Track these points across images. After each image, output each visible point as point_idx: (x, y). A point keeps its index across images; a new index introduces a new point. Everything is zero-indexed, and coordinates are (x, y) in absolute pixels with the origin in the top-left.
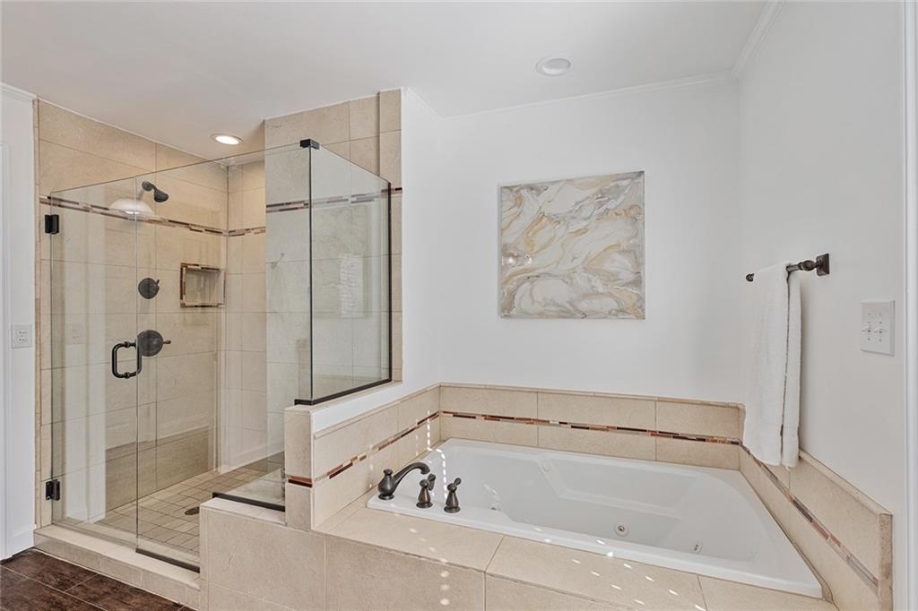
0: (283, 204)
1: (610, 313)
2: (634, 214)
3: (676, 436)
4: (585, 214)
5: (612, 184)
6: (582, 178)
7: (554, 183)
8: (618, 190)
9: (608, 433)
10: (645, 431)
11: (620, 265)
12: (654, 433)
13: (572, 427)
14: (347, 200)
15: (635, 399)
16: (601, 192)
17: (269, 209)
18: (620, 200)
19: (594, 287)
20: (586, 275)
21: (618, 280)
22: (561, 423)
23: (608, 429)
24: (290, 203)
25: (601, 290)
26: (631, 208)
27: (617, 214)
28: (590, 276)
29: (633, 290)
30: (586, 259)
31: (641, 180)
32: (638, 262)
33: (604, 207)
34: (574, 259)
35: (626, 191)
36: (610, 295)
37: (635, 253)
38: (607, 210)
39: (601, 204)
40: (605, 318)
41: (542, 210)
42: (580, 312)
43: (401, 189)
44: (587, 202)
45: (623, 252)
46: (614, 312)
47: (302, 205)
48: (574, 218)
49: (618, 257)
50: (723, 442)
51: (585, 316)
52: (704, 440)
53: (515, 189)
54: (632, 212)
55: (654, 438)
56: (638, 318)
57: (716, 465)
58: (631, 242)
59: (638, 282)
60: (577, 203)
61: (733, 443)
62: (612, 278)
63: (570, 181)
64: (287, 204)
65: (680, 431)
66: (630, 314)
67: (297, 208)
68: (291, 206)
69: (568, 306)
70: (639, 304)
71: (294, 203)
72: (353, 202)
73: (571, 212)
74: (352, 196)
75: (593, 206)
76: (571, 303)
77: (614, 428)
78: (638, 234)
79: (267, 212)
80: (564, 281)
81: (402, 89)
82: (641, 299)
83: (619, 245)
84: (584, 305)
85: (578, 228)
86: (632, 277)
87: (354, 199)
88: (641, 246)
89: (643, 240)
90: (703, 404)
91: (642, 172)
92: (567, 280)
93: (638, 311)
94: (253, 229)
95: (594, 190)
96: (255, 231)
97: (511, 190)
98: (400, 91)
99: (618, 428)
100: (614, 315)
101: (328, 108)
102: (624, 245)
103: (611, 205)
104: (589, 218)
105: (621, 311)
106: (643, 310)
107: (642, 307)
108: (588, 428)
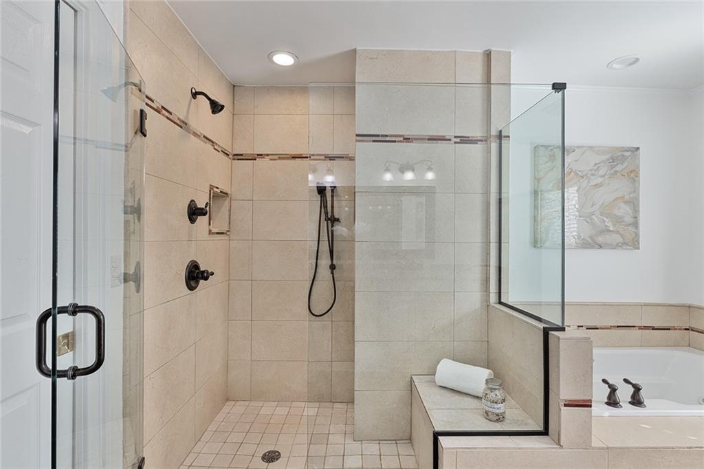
0: (378, 136)
1: (617, 245)
2: (633, 176)
3: (654, 328)
4: (601, 172)
5: (620, 154)
6: (599, 147)
7: (579, 147)
8: (623, 159)
9: (612, 331)
10: (634, 327)
11: (624, 210)
12: (640, 328)
13: (587, 329)
14: (450, 140)
15: (630, 305)
16: (612, 158)
17: (359, 138)
18: (624, 166)
19: (607, 226)
20: (601, 217)
21: (623, 221)
22: (579, 326)
23: (611, 328)
24: (387, 136)
25: (611, 229)
26: (631, 172)
27: (622, 175)
28: (605, 219)
29: (631, 229)
30: (602, 205)
31: (637, 153)
32: (636, 210)
33: (614, 169)
34: (593, 205)
35: (629, 160)
36: (618, 232)
37: (634, 204)
38: (616, 172)
39: (612, 167)
40: (614, 248)
41: (570, 167)
42: (597, 244)
43: (509, 137)
44: (603, 164)
45: (626, 202)
46: (620, 244)
47: (402, 139)
48: (593, 175)
49: (623, 205)
50: (681, 329)
51: (600, 247)
52: (669, 329)
53: (550, 148)
54: (632, 175)
55: (640, 331)
56: (635, 248)
57: (676, 345)
58: (632, 195)
59: (635, 224)
60: (596, 164)
61: (686, 329)
62: (618, 220)
63: (591, 148)
64: (382, 136)
65: (656, 325)
66: (630, 246)
67: (395, 141)
68: (387, 139)
69: (589, 239)
70: (636, 239)
71: (391, 136)
72: (455, 143)
73: (591, 170)
74: (455, 137)
75: (606, 168)
76: (591, 237)
77: (614, 327)
78: (636, 190)
79: (357, 141)
80: (586, 221)
81: (512, 51)
82: (637, 235)
83: (623, 197)
84: (600, 239)
85: (597, 183)
86: (632, 220)
87: (458, 140)
88: (637, 199)
89: (638, 195)
90: (671, 305)
91: (638, 148)
92: (589, 221)
93: (634, 244)
94: (268, 155)
95: (608, 156)
96: (270, 157)
97: (547, 149)
98: (510, 52)
99: (618, 327)
100: (620, 246)
101: (433, 53)
102: (627, 197)
103: (619, 168)
104: (604, 176)
105: (625, 244)
106: (639, 244)
107: (638, 241)
108: (597, 329)
